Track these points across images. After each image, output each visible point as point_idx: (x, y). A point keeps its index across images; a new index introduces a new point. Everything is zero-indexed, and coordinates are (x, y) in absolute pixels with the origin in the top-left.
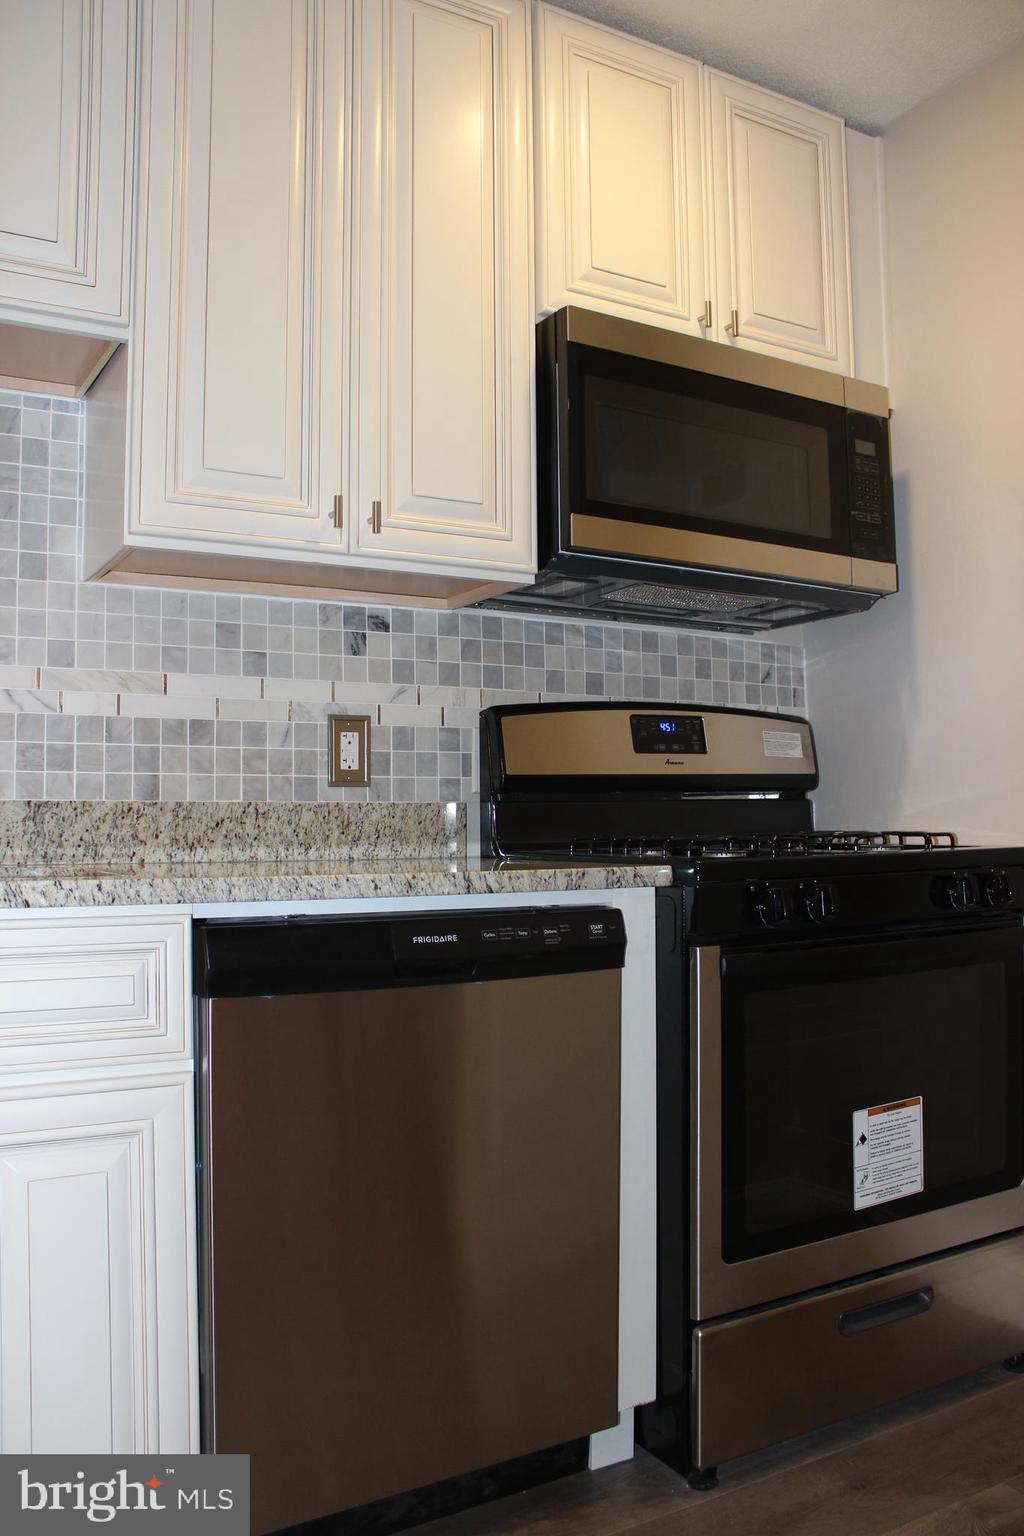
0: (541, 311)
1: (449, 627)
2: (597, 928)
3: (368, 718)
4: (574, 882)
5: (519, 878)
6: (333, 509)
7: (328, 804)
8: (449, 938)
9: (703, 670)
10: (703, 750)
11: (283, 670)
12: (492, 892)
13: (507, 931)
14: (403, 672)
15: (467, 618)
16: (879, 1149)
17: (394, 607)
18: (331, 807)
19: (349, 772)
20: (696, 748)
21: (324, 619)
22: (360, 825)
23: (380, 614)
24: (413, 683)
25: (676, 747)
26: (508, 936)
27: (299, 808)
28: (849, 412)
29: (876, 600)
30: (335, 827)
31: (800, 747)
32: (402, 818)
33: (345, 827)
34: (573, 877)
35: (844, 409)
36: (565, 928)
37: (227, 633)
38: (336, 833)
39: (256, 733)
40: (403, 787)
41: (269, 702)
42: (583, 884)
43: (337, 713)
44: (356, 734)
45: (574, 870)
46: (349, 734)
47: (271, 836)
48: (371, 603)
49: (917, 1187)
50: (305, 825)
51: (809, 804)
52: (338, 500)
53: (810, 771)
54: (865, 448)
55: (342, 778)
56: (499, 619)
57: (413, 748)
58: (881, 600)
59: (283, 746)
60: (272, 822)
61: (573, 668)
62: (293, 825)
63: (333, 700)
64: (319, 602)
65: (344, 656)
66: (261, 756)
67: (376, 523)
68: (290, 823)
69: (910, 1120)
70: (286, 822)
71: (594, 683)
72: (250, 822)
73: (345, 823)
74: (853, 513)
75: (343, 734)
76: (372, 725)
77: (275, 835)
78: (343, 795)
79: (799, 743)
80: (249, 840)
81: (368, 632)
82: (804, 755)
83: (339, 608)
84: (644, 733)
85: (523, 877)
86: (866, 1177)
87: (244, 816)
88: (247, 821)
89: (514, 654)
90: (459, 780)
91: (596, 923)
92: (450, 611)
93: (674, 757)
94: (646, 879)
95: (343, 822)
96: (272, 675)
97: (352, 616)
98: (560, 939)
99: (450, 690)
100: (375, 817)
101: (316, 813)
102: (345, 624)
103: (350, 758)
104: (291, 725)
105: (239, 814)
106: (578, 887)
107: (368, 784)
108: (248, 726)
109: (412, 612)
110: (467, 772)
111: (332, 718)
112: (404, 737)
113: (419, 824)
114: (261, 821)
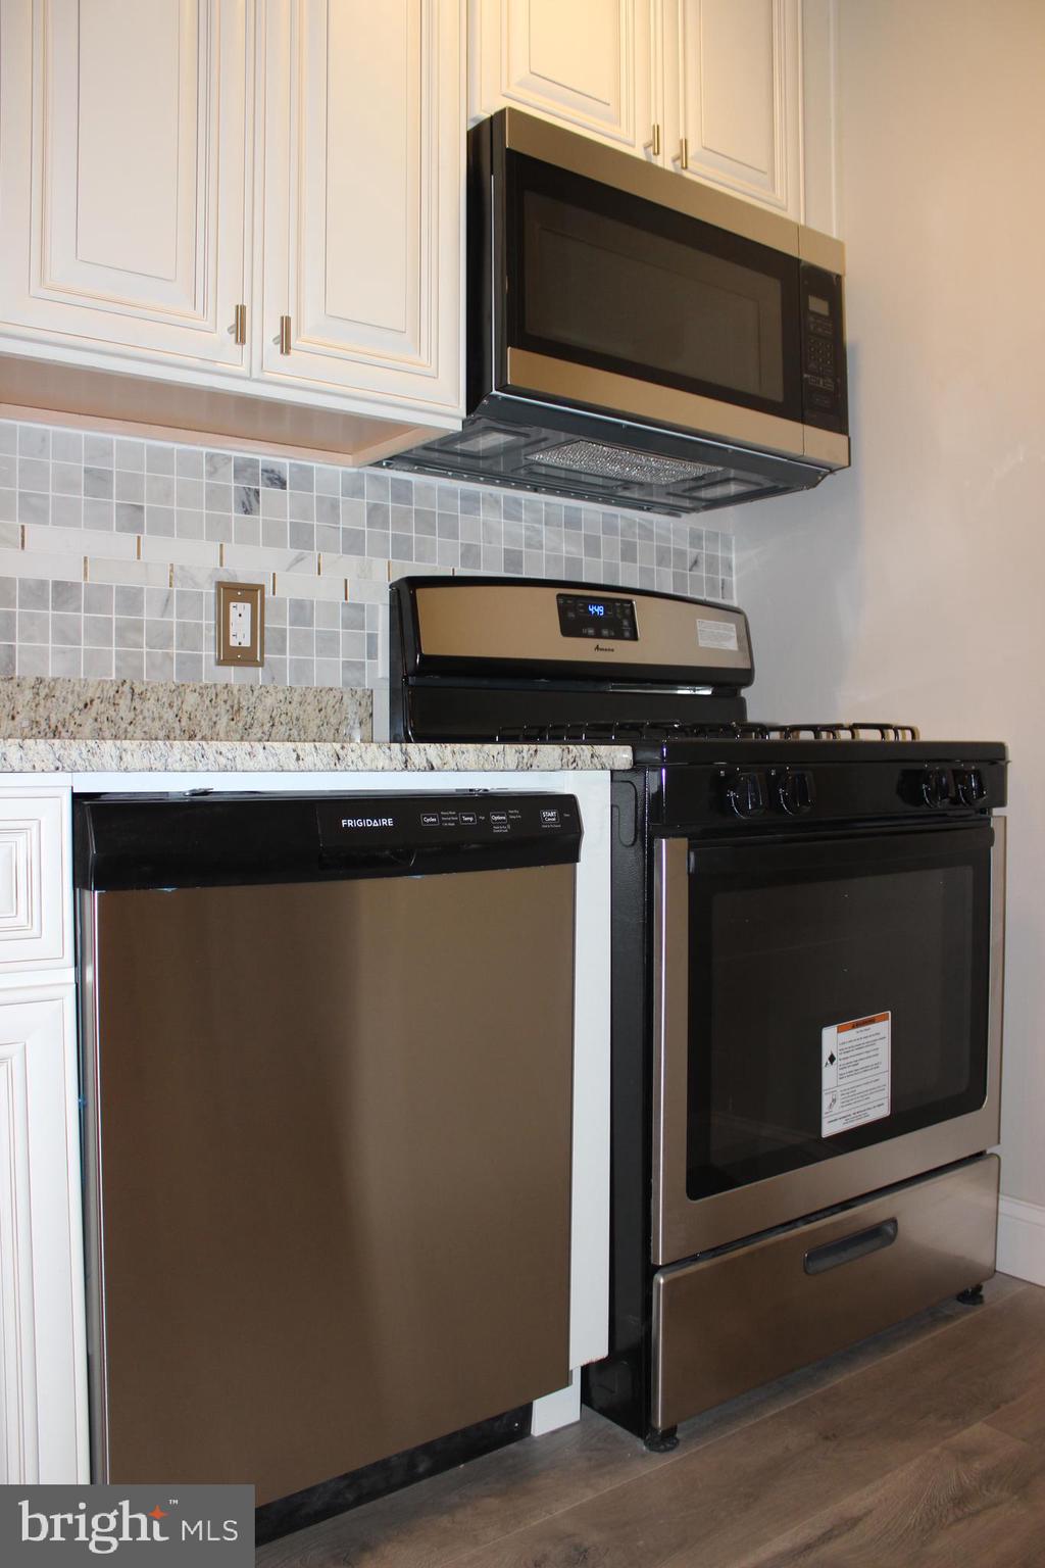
0: (471, 116)
1: (354, 489)
2: (550, 815)
3: (262, 587)
4: (525, 761)
5: (463, 753)
6: (234, 322)
7: (215, 685)
8: (384, 822)
9: (628, 553)
10: (634, 637)
11: (164, 527)
12: (432, 768)
13: (450, 816)
14: (301, 537)
15: (375, 478)
16: (848, 1070)
17: (292, 461)
18: (219, 687)
19: (240, 649)
20: (627, 634)
21: (212, 470)
22: (253, 709)
23: (276, 470)
24: (313, 550)
25: (605, 632)
26: (452, 821)
27: (182, 689)
28: (802, 265)
29: (824, 476)
30: (223, 712)
31: (735, 639)
32: (301, 704)
33: (235, 712)
34: (524, 754)
35: (798, 261)
36: (514, 814)
37: (98, 480)
38: (224, 720)
39: (131, 599)
40: (301, 668)
41: (146, 564)
42: (535, 763)
43: (226, 581)
44: (248, 606)
45: (526, 747)
46: (240, 605)
47: (148, 721)
48: (265, 455)
49: (884, 1111)
50: (189, 709)
51: (742, 702)
52: (241, 312)
53: (745, 665)
54: (818, 306)
55: (231, 656)
56: (409, 482)
57: (311, 625)
58: (829, 477)
59: (162, 617)
60: (151, 704)
61: (490, 543)
62: (175, 709)
63: (221, 565)
64: (205, 450)
65: (235, 515)
66: (137, 627)
67: (285, 344)
68: (171, 706)
69: (877, 1037)
70: (167, 705)
71: (513, 558)
72: (124, 703)
73: (236, 708)
74: (805, 376)
75: (232, 604)
76: (266, 596)
77: (153, 719)
78: (232, 675)
79: (734, 634)
80: (124, 725)
81: (262, 489)
82: (739, 647)
83: (229, 458)
84: (571, 615)
85: (467, 751)
86: (834, 1100)
87: (117, 696)
88: (121, 702)
89: (425, 521)
90: (363, 664)
91: (549, 809)
92: (355, 470)
93: (604, 643)
94: (604, 760)
95: (232, 707)
96: (153, 531)
97: (243, 469)
98: (509, 827)
99: (354, 559)
100: (269, 701)
101: (201, 695)
102: (235, 477)
103: (240, 633)
104: (171, 593)
105: (112, 693)
106: (530, 767)
107: (261, 664)
108: (122, 591)
109: (312, 468)
110: (372, 654)
111: (220, 585)
112: (301, 611)
113: (320, 710)
114: (137, 703)
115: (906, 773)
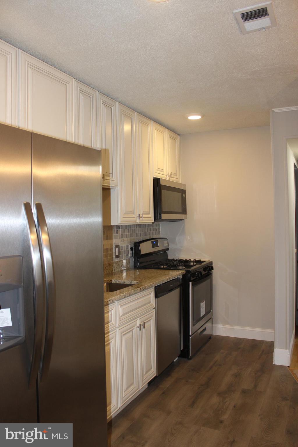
3: (119, 245)
16: (202, 308)
19: (117, 255)
20: (158, 246)
23: (119, 226)
24: (123, 238)
28: (183, 190)
31: (167, 244)
37: (104, 232)
40: (123, 257)
41: (109, 244)
43: (116, 245)
49: (204, 313)
51: (167, 253)
53: (168, 248)
57: (123, 250)
59: (110, 252)
62: (113, 266)
65: (116, 235)
66: (108, 254)
69: (204, 303)
75: (117, 248)
77: (111, 268)
78: (116, 259)
81: (118, 230)
83: (115, 226)
84: (153, 244)
86: (201, 312)
87: (108, 265)
90: (128, 255)
93: (156, 248)
96: (109, 239)
99: (127, 239)
104: (111, 248)
107: (119, 257)
110: (129, 253)
115: (204, 269)
